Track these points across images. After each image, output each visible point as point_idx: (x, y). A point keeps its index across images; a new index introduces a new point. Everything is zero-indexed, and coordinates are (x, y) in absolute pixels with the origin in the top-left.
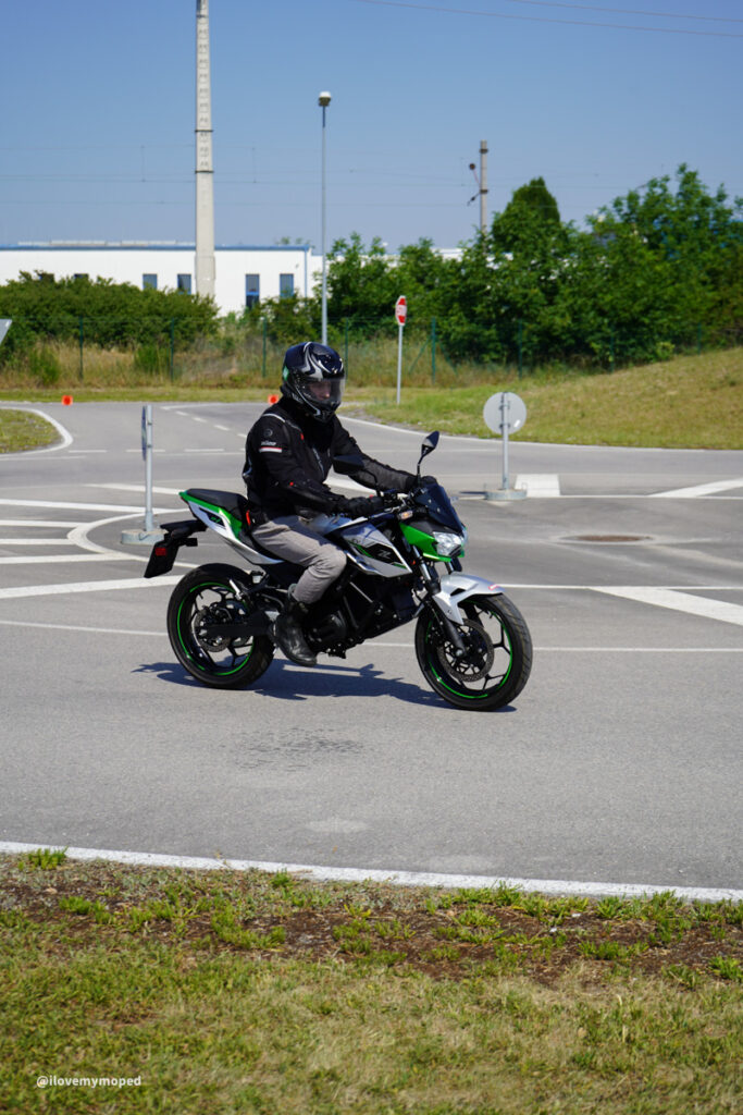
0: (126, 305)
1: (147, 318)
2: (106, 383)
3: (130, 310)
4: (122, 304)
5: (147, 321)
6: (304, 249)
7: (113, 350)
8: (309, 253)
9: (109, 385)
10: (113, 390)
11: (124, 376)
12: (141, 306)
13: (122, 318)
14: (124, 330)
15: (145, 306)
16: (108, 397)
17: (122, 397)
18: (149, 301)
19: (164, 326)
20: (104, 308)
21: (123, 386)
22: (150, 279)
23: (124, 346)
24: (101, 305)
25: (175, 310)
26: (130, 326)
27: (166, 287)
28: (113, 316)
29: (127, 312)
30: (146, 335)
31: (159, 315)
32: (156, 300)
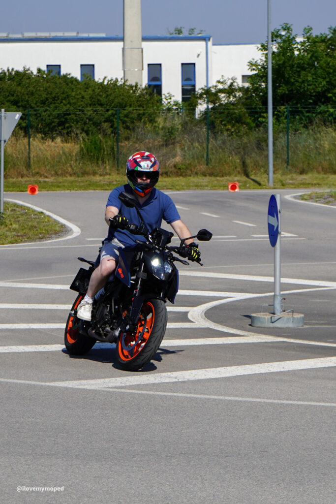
0: (68, 96)
1: (89, 108)
2: (53, 173)
3: (72, 101)
4: (64, 96)
5: (89, 111)
6: (205, 39)
7: (59, 140)
8: (210, 43)
9: (56, 174)
10: (61, 179)
11: (71, 166)
12: (83, 97)
13: (65, 109)
14: (66, 121)
15: (87, 97)
16: (57, 186)
17: (71, 186)
18: (90, 91)
19: (106, 116)
20: (47, 99)
21: (71, 175)
22: (88, 69)
23: (67, 136)
24: (44, 96)
25: (116, 101)
26: (73, 116)
27: (105, 78)
28: (56, 107)
29: (69, 103)
30: (91, 126)
31: (101, 105)
32: (97, 91)
